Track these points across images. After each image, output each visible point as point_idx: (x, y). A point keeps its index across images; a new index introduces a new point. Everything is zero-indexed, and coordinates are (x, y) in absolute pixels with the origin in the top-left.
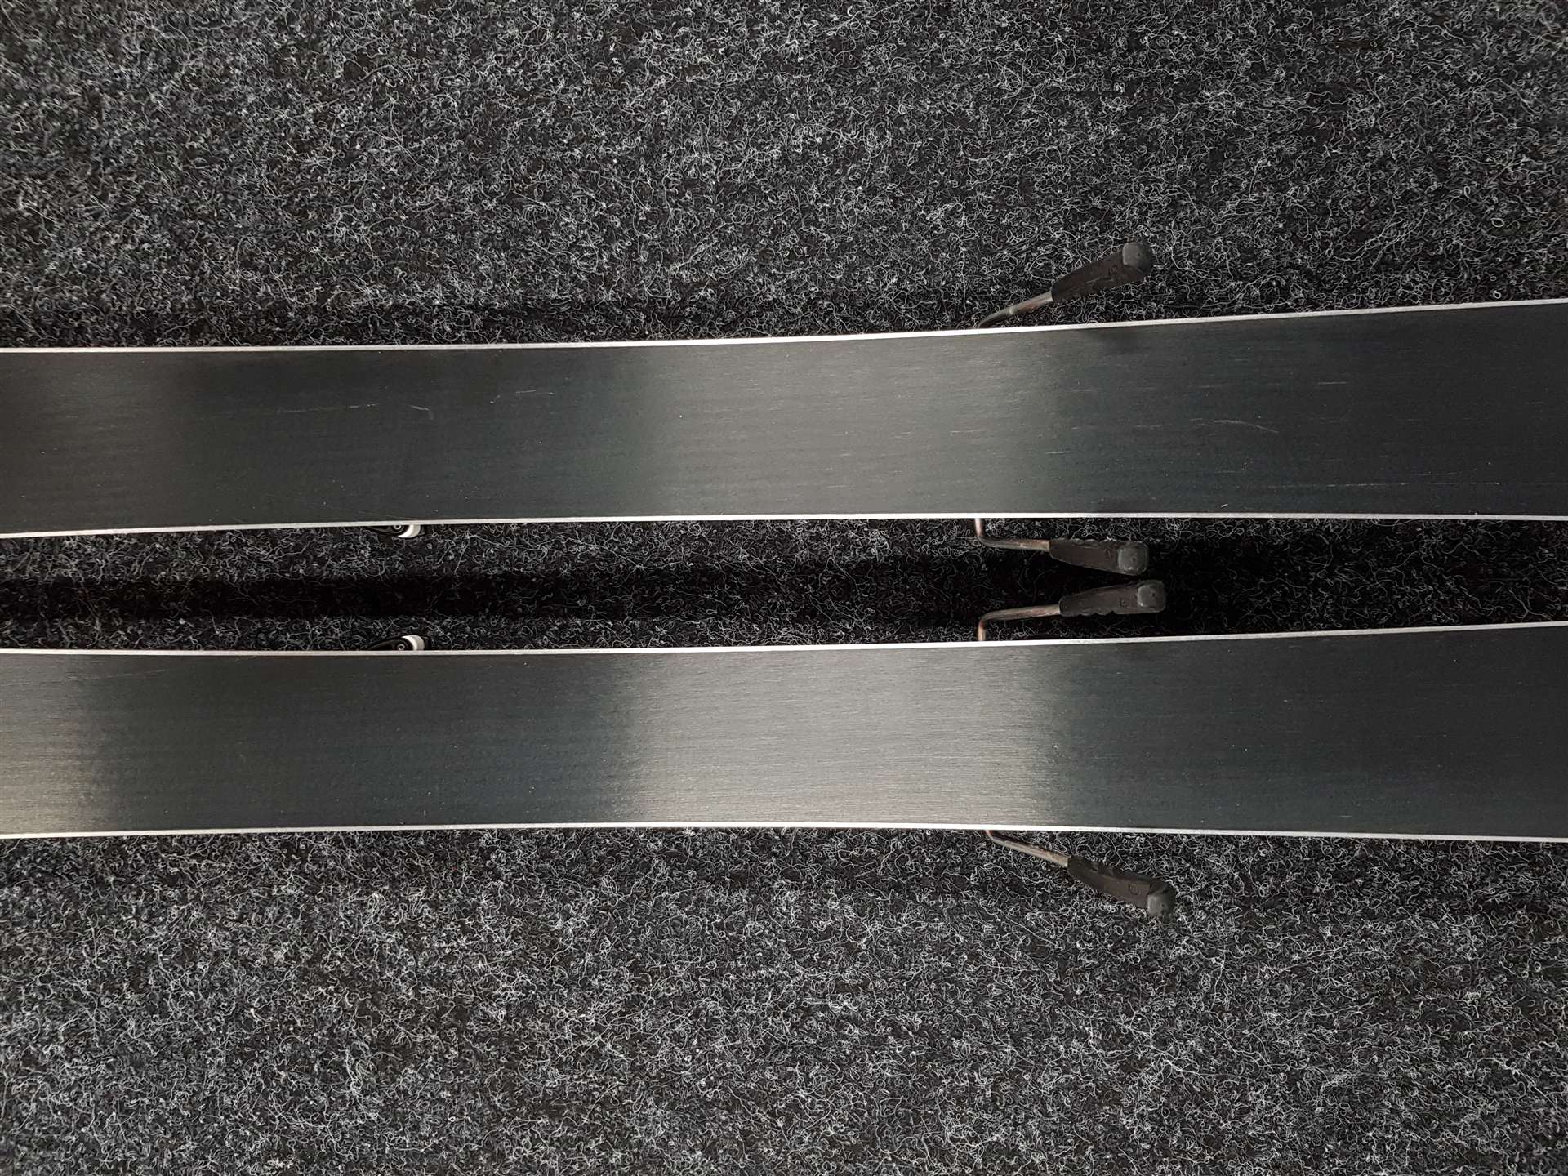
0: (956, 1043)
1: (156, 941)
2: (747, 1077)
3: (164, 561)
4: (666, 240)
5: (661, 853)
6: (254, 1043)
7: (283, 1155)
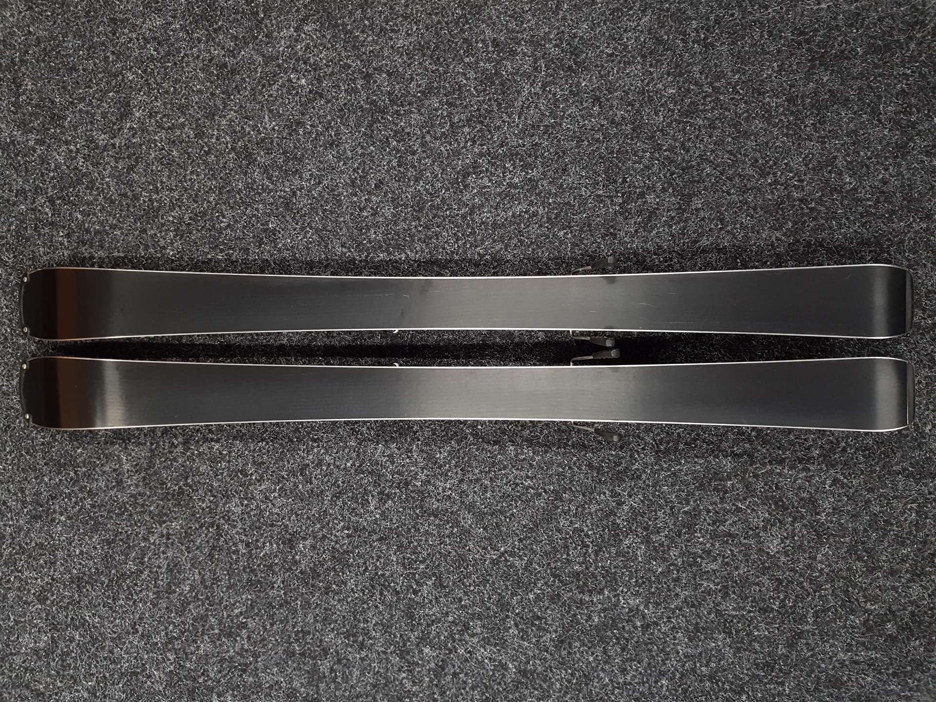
0: (564, 495)
1: (309, 460)
2: (497, 505)
3: (314, 339)
4: (475, 241)
5: (471, 434)
6: (340, 493)
7: (348, 529)
